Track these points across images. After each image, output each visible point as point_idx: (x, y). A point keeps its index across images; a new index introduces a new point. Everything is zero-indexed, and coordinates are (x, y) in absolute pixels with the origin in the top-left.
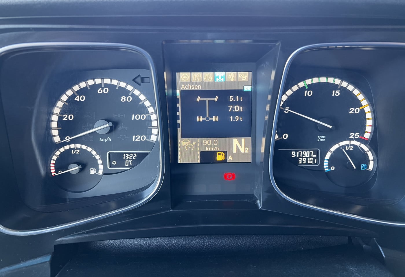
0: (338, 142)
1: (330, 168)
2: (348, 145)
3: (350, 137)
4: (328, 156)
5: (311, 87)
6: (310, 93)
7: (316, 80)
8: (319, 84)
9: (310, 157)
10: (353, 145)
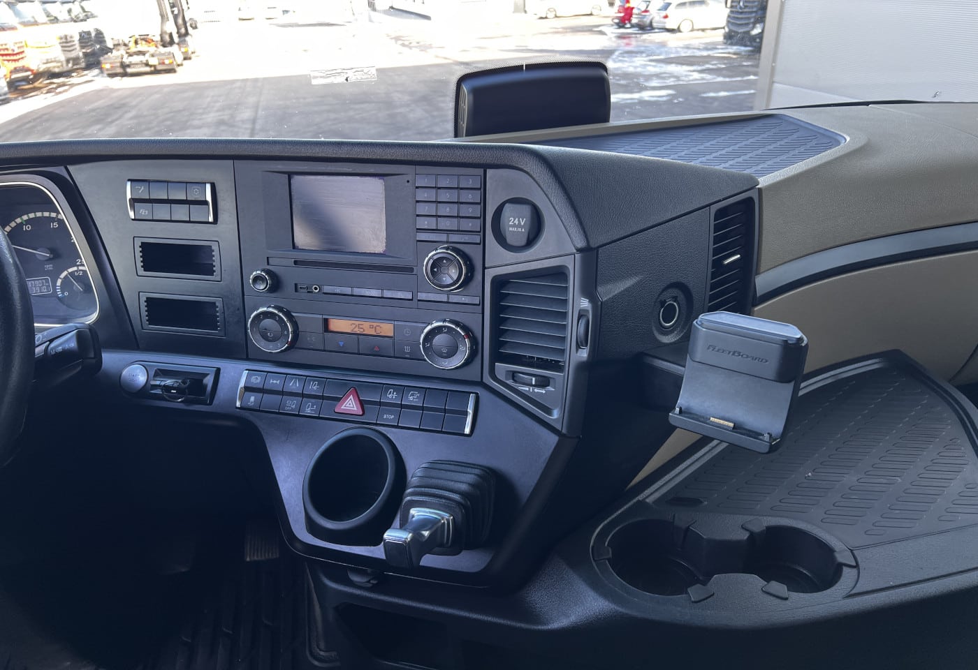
0: (66, 269)
1: (63, 293)
2: (77, 271)
3: (78, 264)
4: (59, 282)
5: (29, 221)
6: (28, 228)
7: (32, 215)
8: (36, 218)
9: (43, 285)
10: (82, 270)
